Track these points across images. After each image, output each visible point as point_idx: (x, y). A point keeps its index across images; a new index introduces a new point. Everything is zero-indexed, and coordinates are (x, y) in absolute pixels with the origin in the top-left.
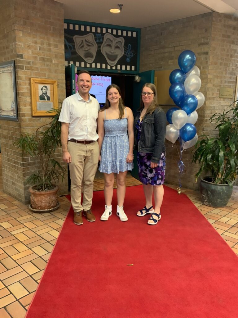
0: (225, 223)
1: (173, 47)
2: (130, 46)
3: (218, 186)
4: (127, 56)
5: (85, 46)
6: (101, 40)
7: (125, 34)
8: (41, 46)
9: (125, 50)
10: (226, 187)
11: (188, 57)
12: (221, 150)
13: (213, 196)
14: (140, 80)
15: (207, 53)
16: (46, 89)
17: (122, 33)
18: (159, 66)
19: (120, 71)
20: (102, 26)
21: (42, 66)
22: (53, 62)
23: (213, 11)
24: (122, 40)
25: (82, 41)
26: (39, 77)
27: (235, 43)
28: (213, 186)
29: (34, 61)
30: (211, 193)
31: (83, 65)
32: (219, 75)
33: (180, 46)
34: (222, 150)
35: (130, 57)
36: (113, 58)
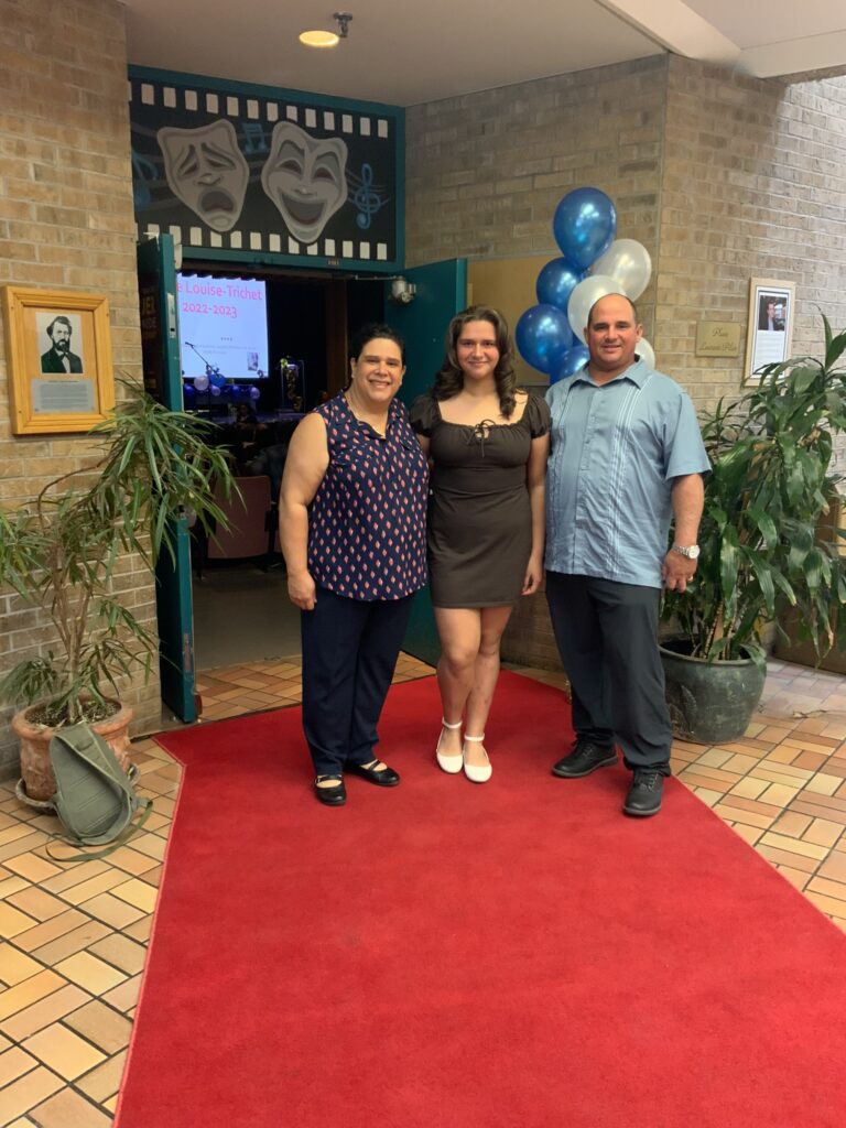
0: (756, 800)
1: (527, 176)
2: (367, 170)
3: (718, 669)
4: (358, 205)
5: (204, 168)
6: (262, 146)
7: (348, 127)
8: (39, 163)
9: (349, 185)
10: (744, 669)
11: (588, 211)
12: (724, 541)
13: (701, 704)
14: (413, 295)
15: (650, 199)
16: (64, 328)
17: (338, 122)
18: (478, 246)
19: (334, 263)
20: (264, 95)
21: (47, 242)
22: (91, 224)
23: (670, 52)
24: (339, 147)
25: (192, 148)
26: (39, 284)
27: (743, 165)
28: (698, 668)
29: (15, 220)
30: (694, 695)
31: (196, 236)
32: (692, 277)
33: (552, 172)
34: (728, 540)
35: (369, 212)
36: (307, 214)
